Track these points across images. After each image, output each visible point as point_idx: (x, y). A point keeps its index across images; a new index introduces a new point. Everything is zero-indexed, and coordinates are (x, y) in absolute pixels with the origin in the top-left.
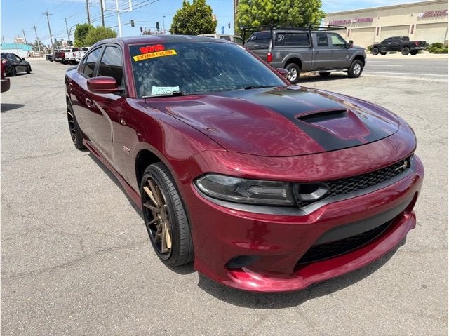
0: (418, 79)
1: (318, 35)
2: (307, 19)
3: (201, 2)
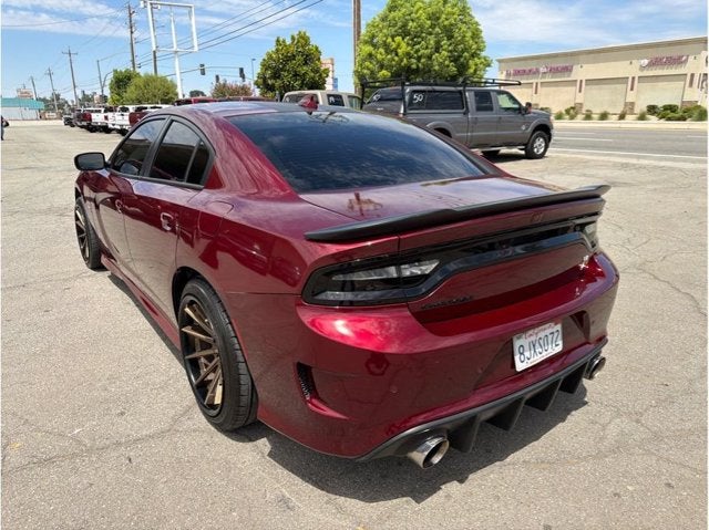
1: (477, 94)
2: (462, 68)
3: (303, 40)
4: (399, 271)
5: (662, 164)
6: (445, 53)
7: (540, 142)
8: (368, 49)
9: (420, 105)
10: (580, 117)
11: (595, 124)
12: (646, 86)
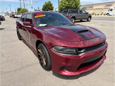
0: (105, 22)
1: (80, 11)
2: (77, 7)
3: (50, 2)
6: (74, 4)
7: (89, 19)
8: (61, 3)
10: (94, 15)
11: (97, 16)
12: (105, 10)
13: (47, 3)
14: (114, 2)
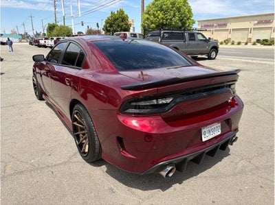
1: (189, 34)
2: (184, 24)
3: (122, 12)
4: (157, 102)
5: (262, 62)
6: (177, 18)
7: (214, 53)
8: (147, 16)
9: (167, 38)
10: (229, 44)
11: (235, 46)
12: (256, 31)
13: (116, 13)
14: (273, 14)
